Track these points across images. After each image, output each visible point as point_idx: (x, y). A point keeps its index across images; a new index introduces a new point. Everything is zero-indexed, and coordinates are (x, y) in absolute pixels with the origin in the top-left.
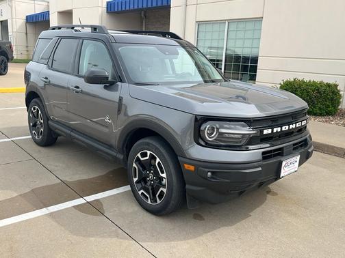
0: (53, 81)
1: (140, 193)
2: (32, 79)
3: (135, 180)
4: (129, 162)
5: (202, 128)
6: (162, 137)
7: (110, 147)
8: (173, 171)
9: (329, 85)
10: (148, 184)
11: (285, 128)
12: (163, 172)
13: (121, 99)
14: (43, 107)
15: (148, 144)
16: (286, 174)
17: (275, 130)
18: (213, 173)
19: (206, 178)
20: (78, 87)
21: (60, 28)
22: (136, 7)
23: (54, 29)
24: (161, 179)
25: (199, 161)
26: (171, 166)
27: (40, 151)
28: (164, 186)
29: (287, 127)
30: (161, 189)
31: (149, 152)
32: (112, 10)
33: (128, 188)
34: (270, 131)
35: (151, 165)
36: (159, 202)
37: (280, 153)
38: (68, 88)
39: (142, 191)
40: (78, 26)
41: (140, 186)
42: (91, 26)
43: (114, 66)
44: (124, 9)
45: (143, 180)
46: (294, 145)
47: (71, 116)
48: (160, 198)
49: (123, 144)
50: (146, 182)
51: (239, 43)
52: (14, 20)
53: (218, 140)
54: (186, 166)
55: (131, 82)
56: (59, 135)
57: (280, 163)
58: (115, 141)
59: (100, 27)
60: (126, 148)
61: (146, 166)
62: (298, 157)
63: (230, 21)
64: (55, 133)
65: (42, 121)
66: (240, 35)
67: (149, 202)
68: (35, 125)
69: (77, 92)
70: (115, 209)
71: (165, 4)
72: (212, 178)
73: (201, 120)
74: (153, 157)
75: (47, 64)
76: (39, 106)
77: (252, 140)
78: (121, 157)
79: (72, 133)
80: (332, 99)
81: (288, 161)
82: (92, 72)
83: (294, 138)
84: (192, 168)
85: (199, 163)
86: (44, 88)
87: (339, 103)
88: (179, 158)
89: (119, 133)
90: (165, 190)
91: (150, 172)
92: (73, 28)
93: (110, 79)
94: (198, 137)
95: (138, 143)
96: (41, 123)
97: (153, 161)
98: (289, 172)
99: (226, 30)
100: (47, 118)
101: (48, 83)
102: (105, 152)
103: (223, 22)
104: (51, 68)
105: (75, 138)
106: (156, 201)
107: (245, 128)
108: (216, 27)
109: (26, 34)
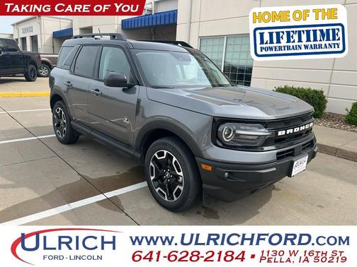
0: (75, 85)
1: (157, 190)
2: (55, 84)
3: (152, 178)
4: (146, 161)
5: (220, 130)
6: (179, 137)
7: (128, 146)
8: (189, 169)
9: (316, 92)
10: (165, 182)
11: (296, 130)
12: (179, 171)
13: (139, 101)
14: (65, 109)
15: (165, 144)
16: (296, 173)
17: (288, 132)
18: (229, 173)
19: (223, 178)
20: (98, 90)
21: (81, 37)
22: (147, 25)
23: (76, 38)
24: (177, 177)
25: (217, 161)
26: (188, 165)
27: (63, 149)
28: (181, 184)
29: (298, 128)
30: (178, 187)
31: (165, 152)
32: (127, 27)
33: (145, 184)
34: (284, 132)
35: (167, 164)
36: (175, 199)
37: (292, 153)
38: (89, 92)
39: (159, 188)
40: (98, 35)
41: (157, 183)
42: (110, 34)
43: (132, 70)
44: (136, 26)
45: (160, 178)
46: (303, 145)
47: (91, 116)
48: (177, 196)
49: (141, 144)
50: (162, 180)
51: (236, 56)
52: (43, 35)
53: (235, 141)
54: (203, 166)
55: (148, 85)
56: (81, 134)
57: (292, 163)
58: (133, 141)
59: (119, 35)
60: (144, 147)
61: (163, 165)
62: (307, 157)
63: (228, 37)
64: (77, 132)
65: (65, 121)
66: (237, 48)
67: (166, 199)
68: (59, 125)
69: (97, 95)
70: (134, 205)
71: (172, 21)
72: (229, 177)
73: (218, 122)
74: (169, 157)
75: (70, 69)
76: (62, 108)
77: (267, 142)
78: (139, 155)
79: (92, 133)
80: (319, 104)
81: (298, 161)
82: (112, 75)
83: (303, 139)
84: (210, 168)
85: (217, 163)
86: (67, 92)
87: (325, 107)
88: (196, 158)
89: (137, 133)
90: (182, 188)
91: (167, 170)
92: (93, 36)
93: (128, 82)
94: (216, 138)
95: (155, 143)
96: (64, 123)
97: (169, 160)
98: (299, 171)
99: (225, 44)
100: (69, 119)
101: (70, 86)
102: (122, 150)
103: (222, 37)
104: (73, 73)
105: (95, 137)
106: (173, 199)
107: (262, 130)
108: (216, 42)
109: (53, 47)
